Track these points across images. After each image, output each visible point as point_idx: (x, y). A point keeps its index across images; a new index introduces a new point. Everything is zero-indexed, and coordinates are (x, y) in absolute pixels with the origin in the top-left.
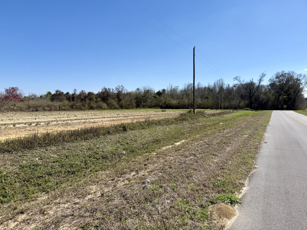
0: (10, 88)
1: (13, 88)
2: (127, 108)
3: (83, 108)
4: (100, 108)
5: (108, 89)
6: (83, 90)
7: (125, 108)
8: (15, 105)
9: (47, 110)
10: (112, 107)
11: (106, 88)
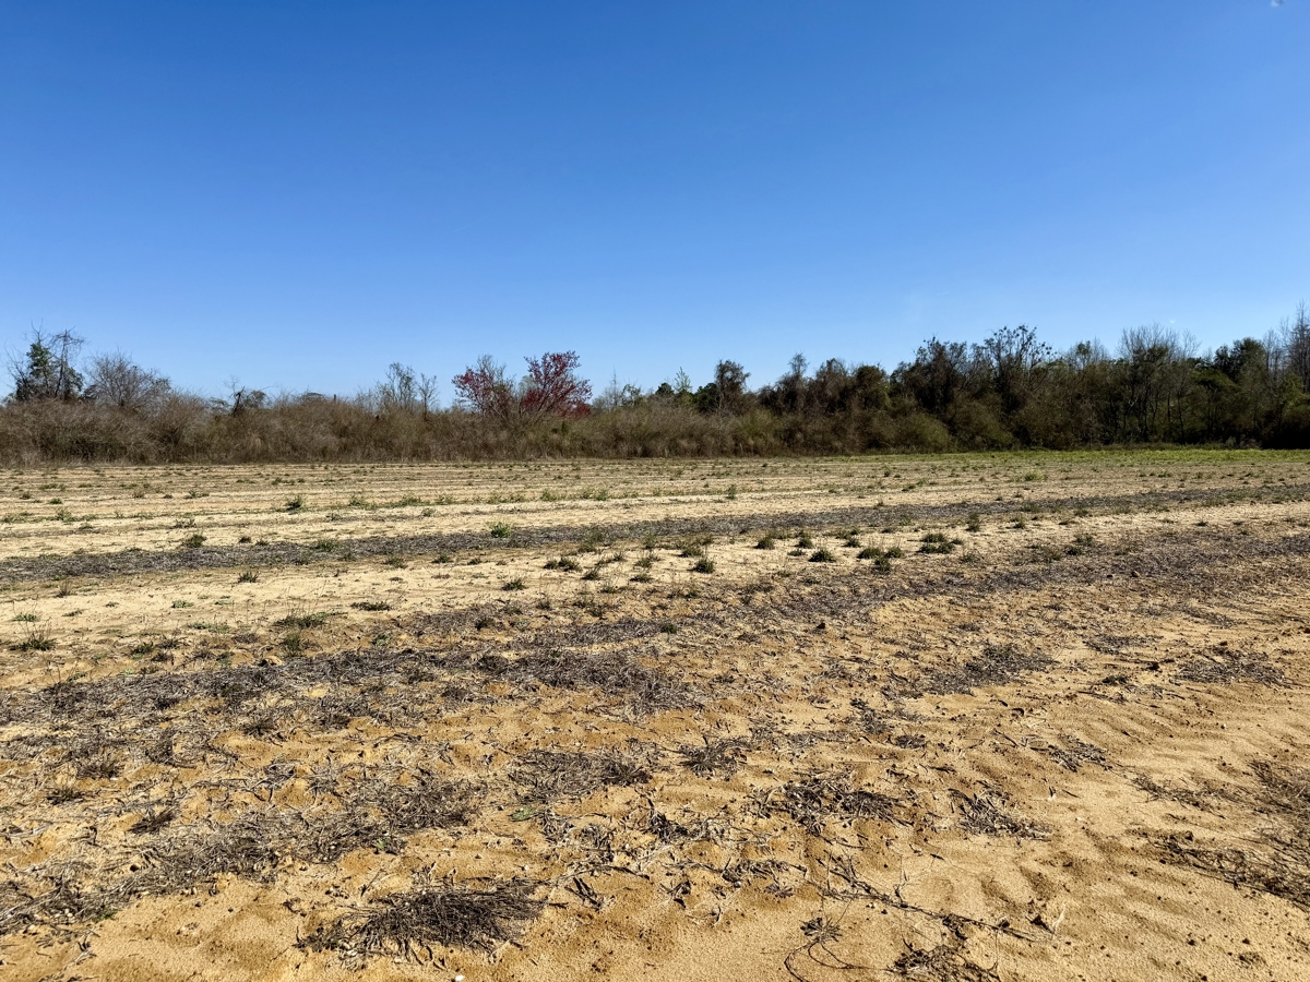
0: (548, 359)
1: (557, 358)
2: (1053, 446)
3: (837, 444)
4: (912, 443)
5: (953, 347)
6: (833, 360)
7: (1044, 445)
8: (564, 429)
9: (686, 451)
10: (978, 439)
11: (942, 343)
